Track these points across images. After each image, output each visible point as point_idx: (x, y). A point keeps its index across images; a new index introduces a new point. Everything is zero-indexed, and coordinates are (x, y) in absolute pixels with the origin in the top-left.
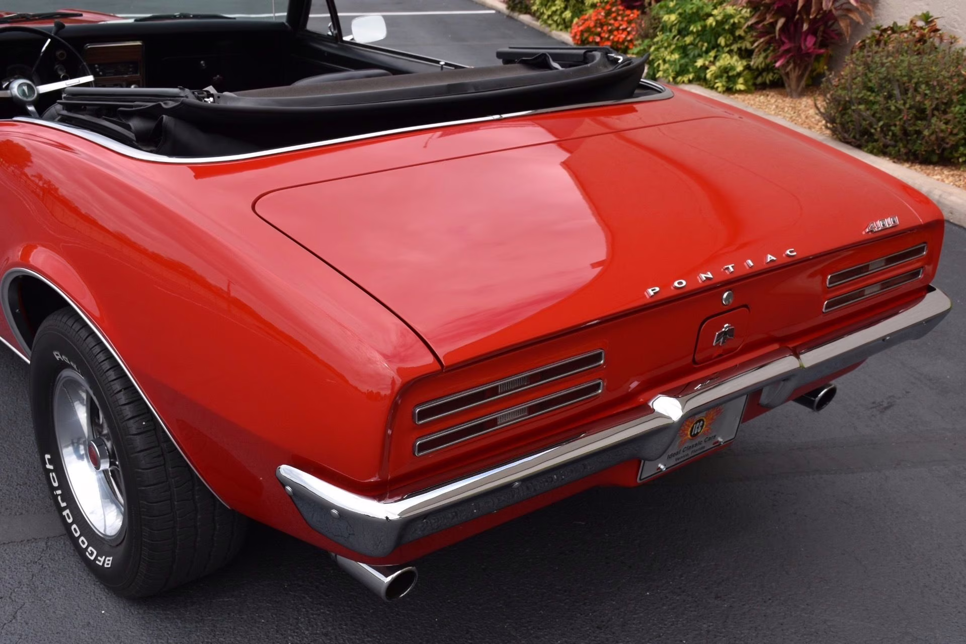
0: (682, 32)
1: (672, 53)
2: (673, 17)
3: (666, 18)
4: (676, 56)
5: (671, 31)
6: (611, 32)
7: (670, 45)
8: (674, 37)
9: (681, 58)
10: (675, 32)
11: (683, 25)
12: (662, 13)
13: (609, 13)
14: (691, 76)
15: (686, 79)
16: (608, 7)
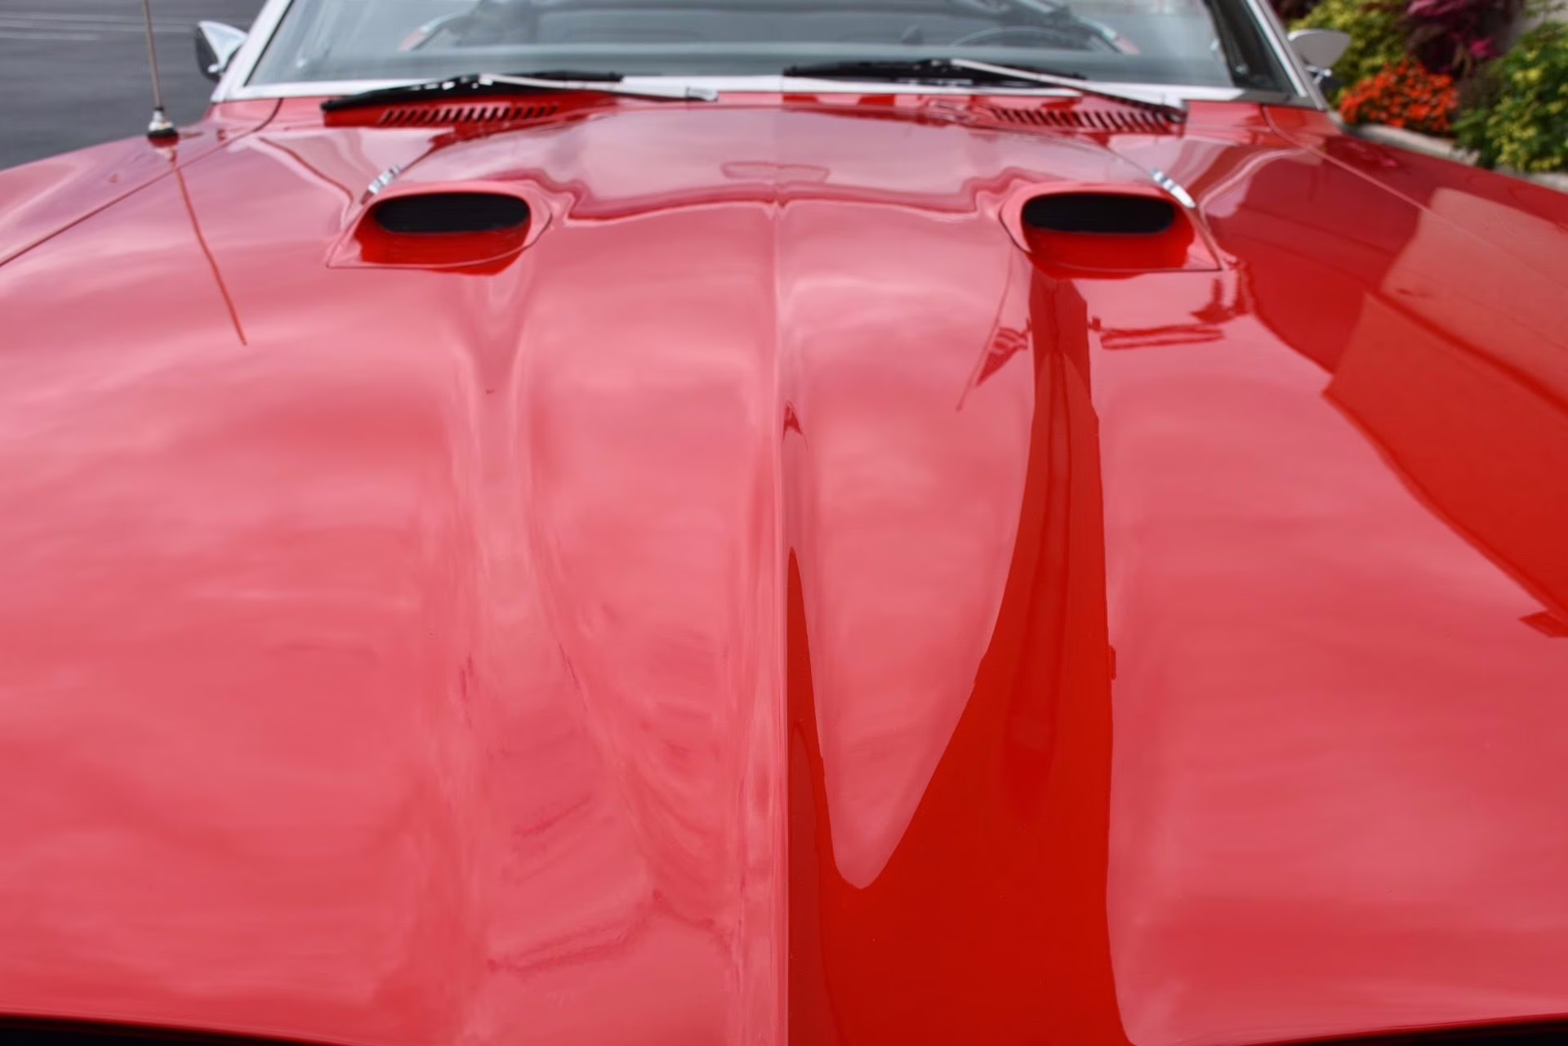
0: (1543, 98)
1: (1524, 127)
2: (1534, 74)
3: (1519, 76)
4: (1531, 132)
5: (1523, 94)
6: (1405, 106)
7: (1521, 116)
8: (1528, 105)
9: (1540, 133)
10: (1530, 95)
11: (1548, 86)
12: (1511, 69)
13: (1402, 79)
14: (1557, 161)
15: (1546, 164)
16: (1401, 70)
